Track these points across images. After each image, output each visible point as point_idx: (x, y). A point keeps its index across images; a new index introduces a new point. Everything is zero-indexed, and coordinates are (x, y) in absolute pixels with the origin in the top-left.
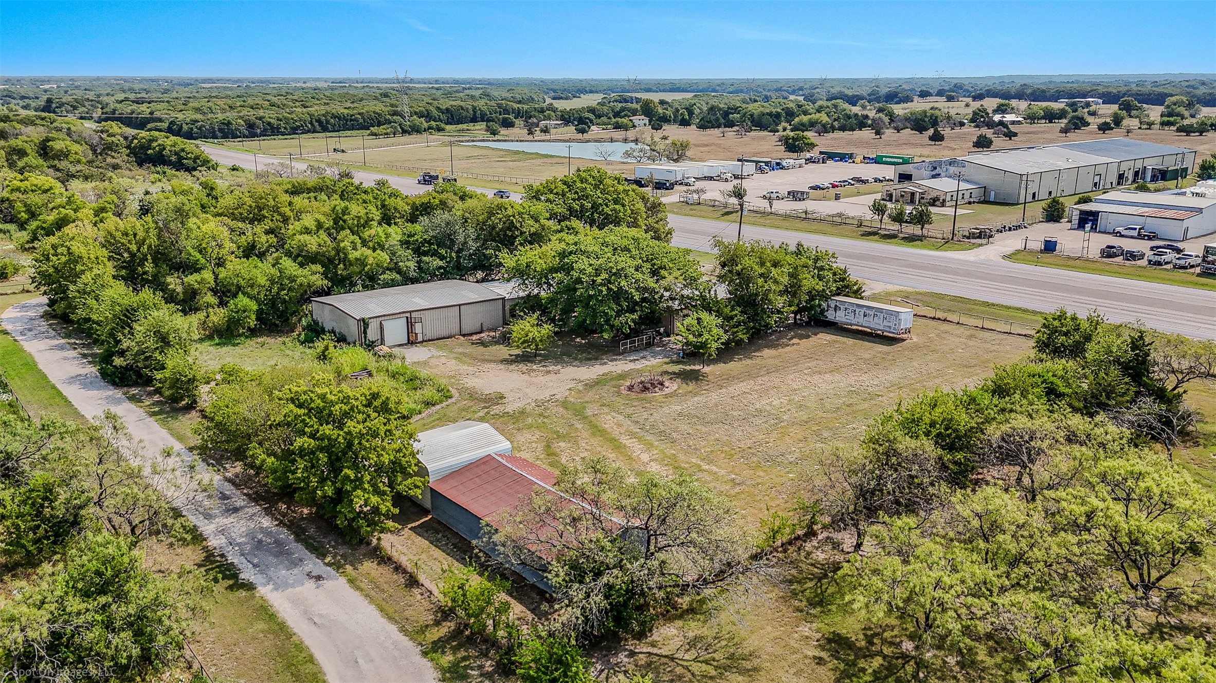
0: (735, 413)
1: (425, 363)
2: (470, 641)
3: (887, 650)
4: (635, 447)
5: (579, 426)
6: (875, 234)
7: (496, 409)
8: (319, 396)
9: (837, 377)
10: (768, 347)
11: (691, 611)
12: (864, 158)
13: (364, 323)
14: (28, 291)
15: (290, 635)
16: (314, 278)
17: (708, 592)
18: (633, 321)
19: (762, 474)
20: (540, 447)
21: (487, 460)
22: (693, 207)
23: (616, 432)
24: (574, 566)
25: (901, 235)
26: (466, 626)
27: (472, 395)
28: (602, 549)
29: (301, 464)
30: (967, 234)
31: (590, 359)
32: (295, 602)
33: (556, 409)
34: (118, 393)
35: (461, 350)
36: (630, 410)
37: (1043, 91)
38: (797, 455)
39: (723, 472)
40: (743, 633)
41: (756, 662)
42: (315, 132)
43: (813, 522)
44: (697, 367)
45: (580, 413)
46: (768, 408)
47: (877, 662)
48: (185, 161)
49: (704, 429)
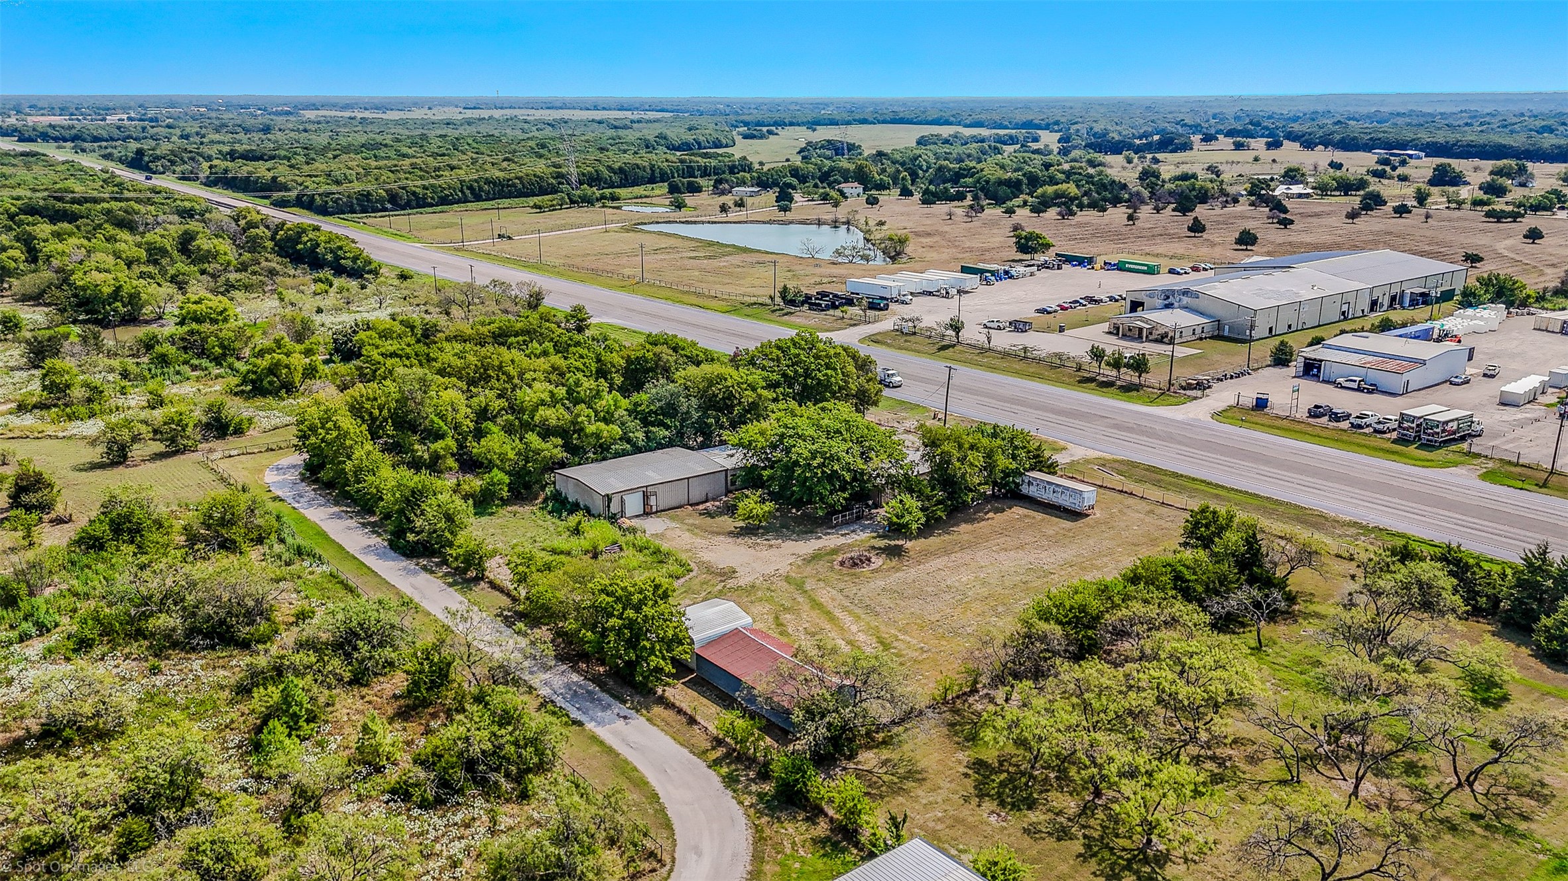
0: (929, 589)
1: (661, 536)
2: (739, 759)
3: (1012, 769)
4: (846, 619)
5: (801, 600)
6: (1091, 380)
7: (731, 583)
8: (622, 589)
9: (1021, 554)
10: (966, 522)
11: (884, 743)
12: (1105, 263)
13: (608, 498)
14: (272, 450)
15: (618, 755)
16: (555, 451)
17: (895, 730)
18: (844, 499)
19: (945, 643)
20: (771, 619)
21: (736, 632)
22: (908, 338)
23: (830, 607)
24: (808, 711)
25: (1119, 383)
26: (734, 750)
27: (709, 569)
28: (825, 700)
29: (612, 637)
30: (1184, 384)
31: (806, 533)
32: (615, 733)
33: (780, 583)
34: (411, 564)
35: (691, 521)
36: (841, 585)
37: (1355, 138)
38: (974, 627)
39: (915, 642)
40: (918, 757)
41: (925, 775)
42: (466, 201)
43: (975, 682)
44: (900, 542)
45: (800, 587)
46: (957, 584)
47: (1004, 776)
48: (343, 261)
49: (903, 604)
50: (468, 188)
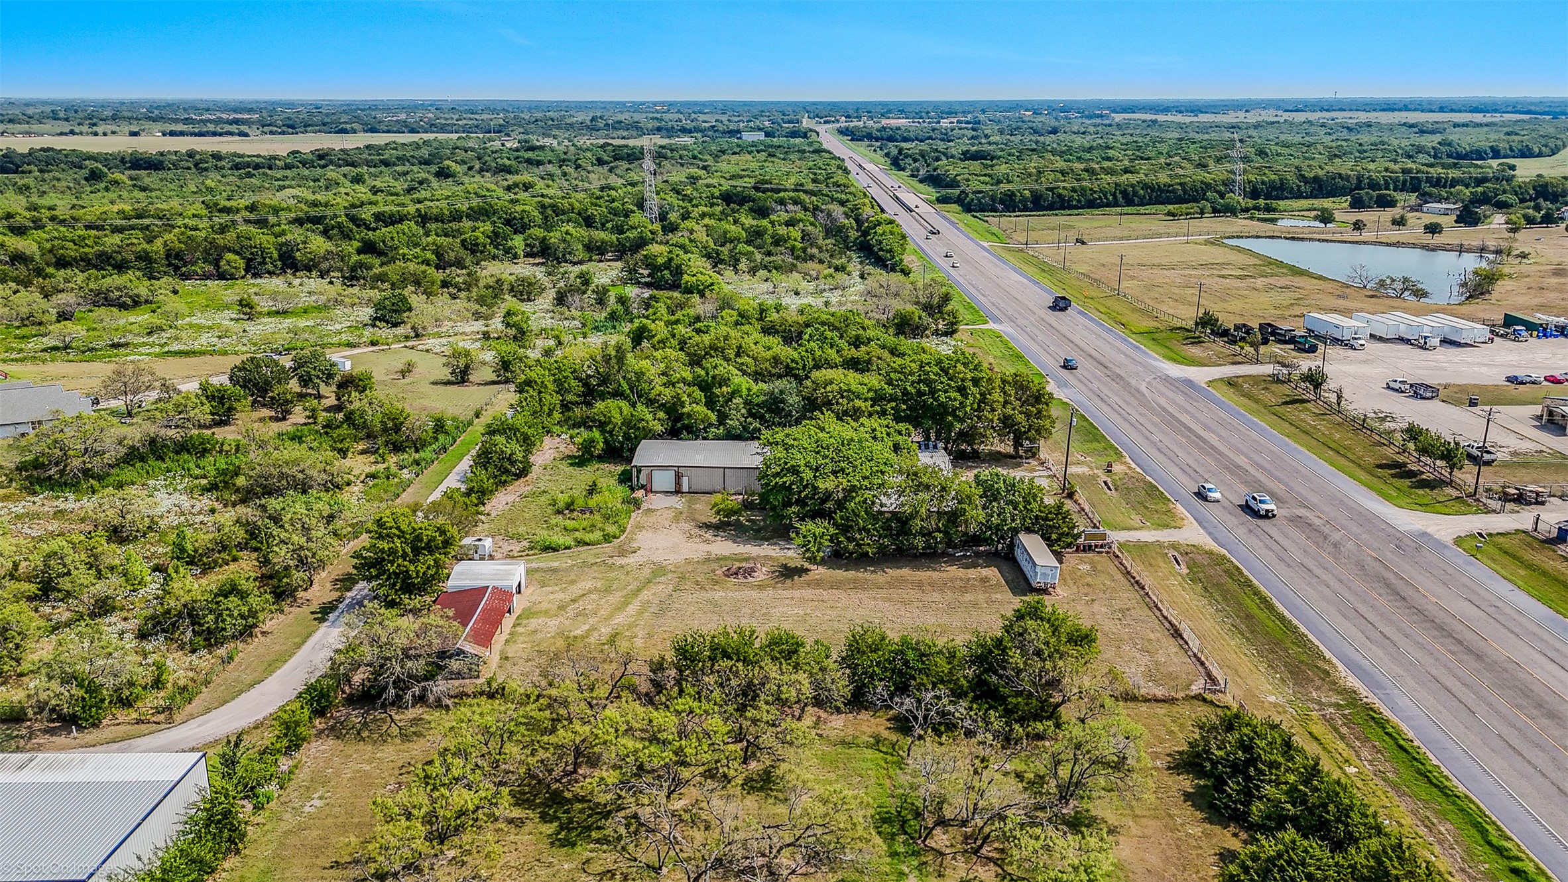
5: (631, 587)
6: (1399, 466)
13: (637, 470)
15: (298, 648)
16: (652, 423)
21: (485, 588)
22: (1272, 385)
25: (1426, 476)
27: (623, 545)
32: (325, 634)
33: (645, 571)
35: (698, 506)
36: (688, 586)
42: (1116, 205)
44: (813, 568)
45: (653, 578)
50: (1121, 192)
